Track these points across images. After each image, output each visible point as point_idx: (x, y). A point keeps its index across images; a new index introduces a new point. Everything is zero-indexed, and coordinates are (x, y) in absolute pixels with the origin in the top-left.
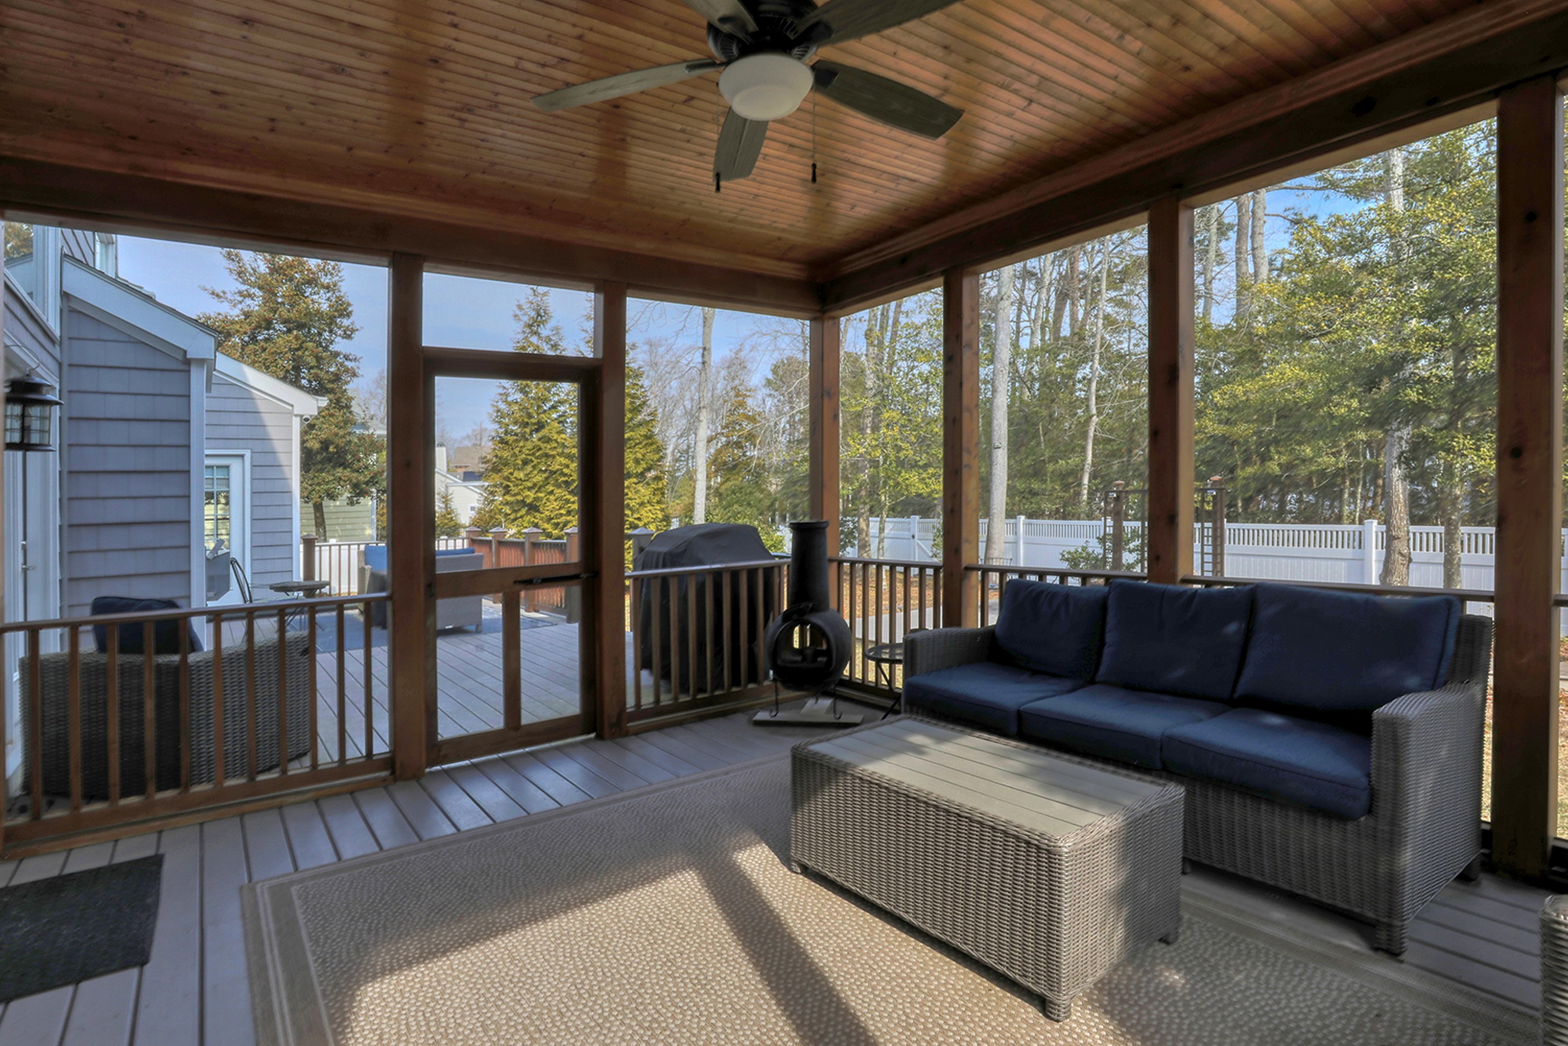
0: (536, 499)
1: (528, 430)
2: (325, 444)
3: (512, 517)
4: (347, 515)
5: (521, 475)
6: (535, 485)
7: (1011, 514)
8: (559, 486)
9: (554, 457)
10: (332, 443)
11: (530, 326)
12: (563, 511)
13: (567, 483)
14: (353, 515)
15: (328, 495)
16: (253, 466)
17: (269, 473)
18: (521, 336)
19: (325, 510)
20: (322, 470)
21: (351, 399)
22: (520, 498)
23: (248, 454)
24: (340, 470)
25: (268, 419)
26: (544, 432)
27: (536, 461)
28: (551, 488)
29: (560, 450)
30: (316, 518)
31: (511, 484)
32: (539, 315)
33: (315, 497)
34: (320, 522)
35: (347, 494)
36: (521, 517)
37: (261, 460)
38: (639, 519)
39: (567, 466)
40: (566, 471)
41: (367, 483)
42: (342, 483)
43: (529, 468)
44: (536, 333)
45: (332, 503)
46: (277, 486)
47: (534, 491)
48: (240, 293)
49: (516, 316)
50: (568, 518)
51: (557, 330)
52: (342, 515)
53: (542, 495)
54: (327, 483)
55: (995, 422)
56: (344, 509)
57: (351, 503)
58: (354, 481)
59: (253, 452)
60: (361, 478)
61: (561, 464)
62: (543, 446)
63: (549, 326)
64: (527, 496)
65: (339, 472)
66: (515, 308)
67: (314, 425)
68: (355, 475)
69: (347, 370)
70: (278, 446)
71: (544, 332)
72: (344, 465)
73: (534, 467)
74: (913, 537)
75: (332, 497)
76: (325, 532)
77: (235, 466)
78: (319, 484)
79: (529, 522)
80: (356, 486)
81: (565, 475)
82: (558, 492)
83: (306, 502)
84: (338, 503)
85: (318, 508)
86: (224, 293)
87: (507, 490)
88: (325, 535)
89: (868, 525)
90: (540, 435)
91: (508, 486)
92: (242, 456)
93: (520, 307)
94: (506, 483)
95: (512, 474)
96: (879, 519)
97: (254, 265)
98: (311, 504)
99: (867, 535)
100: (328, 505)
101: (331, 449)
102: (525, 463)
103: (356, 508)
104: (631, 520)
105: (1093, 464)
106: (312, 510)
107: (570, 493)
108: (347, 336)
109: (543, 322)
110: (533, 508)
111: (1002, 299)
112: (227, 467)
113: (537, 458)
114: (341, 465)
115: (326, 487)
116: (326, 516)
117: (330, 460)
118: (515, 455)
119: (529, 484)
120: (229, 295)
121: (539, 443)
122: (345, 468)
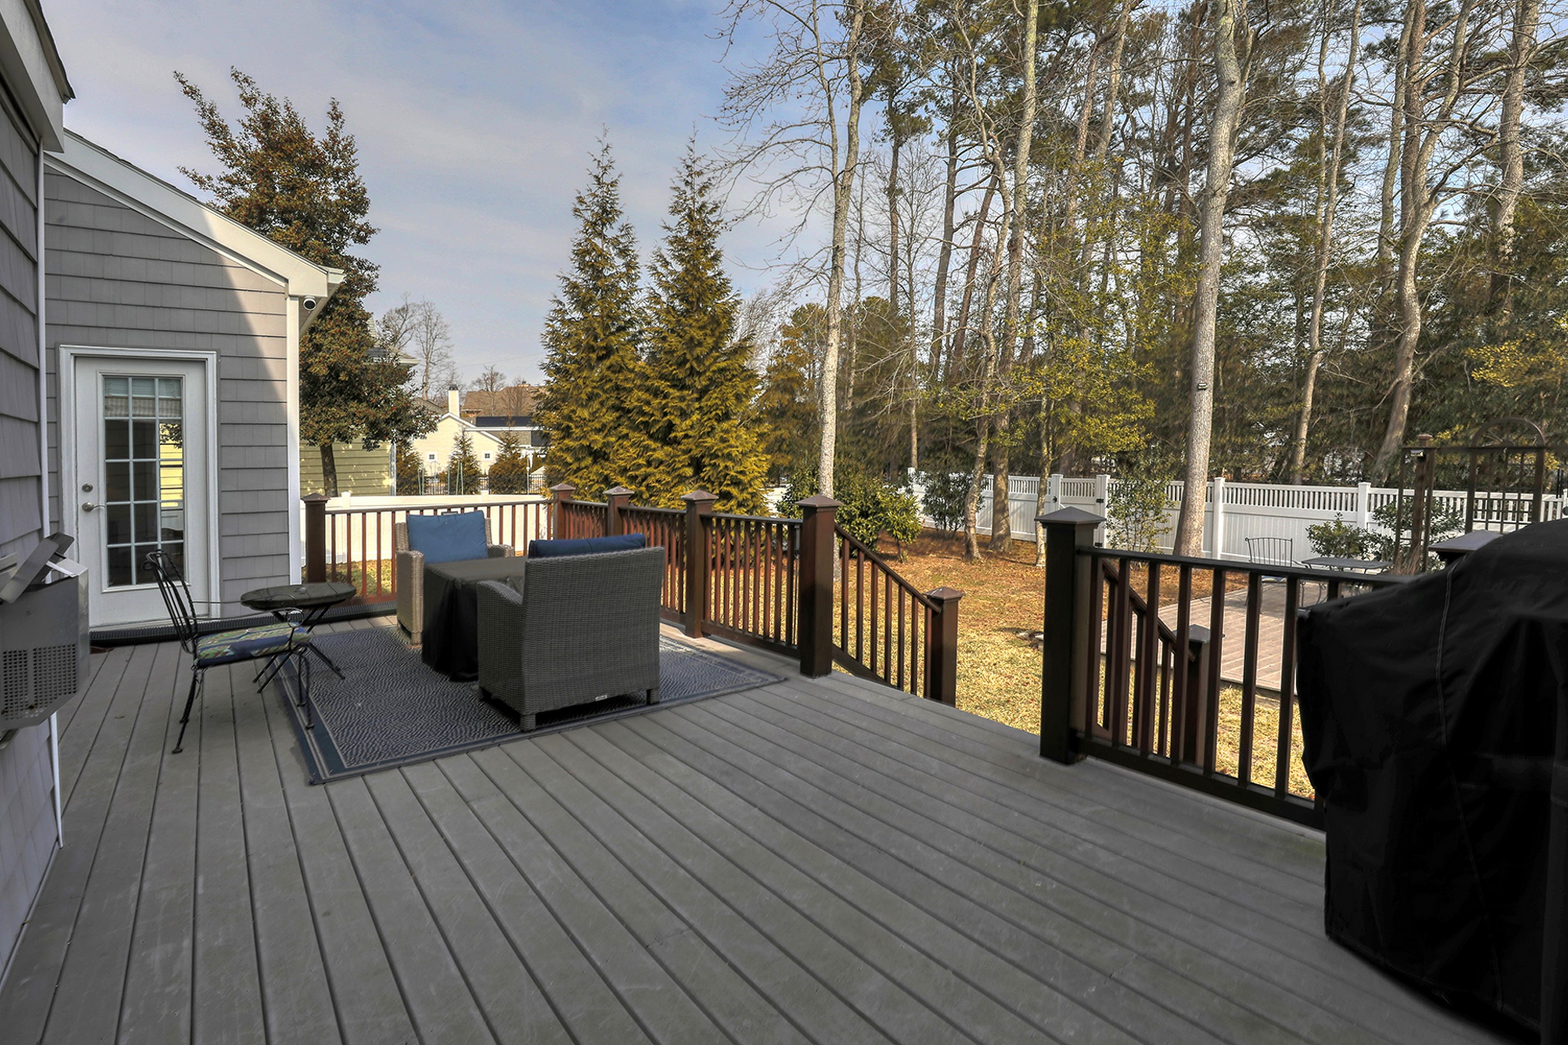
0: (606, 445)
1: (594, 356)
2: (334, 371)
3: (574, 467)
4: (362, 461)
5: (586, 414)
6: (604, 426)
7: (1213, 475)
8: (636, 428)
9: (631, 390)
10: (344, 369)
11: (594, 224)
12: (641, 461)
13: (646, 424)
14: (368, 461)
15: (339, 436)
16: (221, 379)
17: (248, 392)
18: (582, 236)
19: (335, 454)
20: (330, 404)
21: (367, 316)
22: (585, 443)
23: (212, 358)
24: (354, 404)
25: (248, 302)
26: (613, 359)
27: (604, 396)
28: (625, 431)
29: (638, 382)
30: (324, 464)
31: (571, 425)
32: (605, 211)
33: (323, 438)
34: (329, 469)
35: (362, 436)
36: (586, 467)
37: (235, 369)
38: (741, 472)
39: (648, 403)
40: (646, 408)
41: (387, 422)
42: (356, 420)
43: (596, 405)
44: (600, 235)
45: (343, 446)
46: (264, 414)
47: (602, 434)
48: (228, 180)
49: (576, 210)
50: (650, 470)
51: (626, 229)
52: (356, 461)
53: (613, 439)
54: (338, 420)
55: (1200, 356)
56: (358, 454)
57: (368, 447)
58: (371, 419)
59: (220, 356)
60: (381, 415)
61: (639, 400)
62: (613, 376)
63: (616, 225)
64: (594, 441)
65: (353, 406)
66: (576, 201)
67: (322, 345)
68: (373, 411)
69: (361, 279)
70: (266, 347)
71: (610, 232)
72: (359, 398)
73: (602, 404)
74: (1055, 500)
75: (345, 438)
76: (335, 482)
77: (192, 381)
78: (328, 421)
79: (597, 474)
80: (373, 425)
81: (644, 414)
82: (635, 436)
83: (311, 444)
84: (351, 446)
85: (327, 452)
86: (209, 178)
87: (567, 433)
88: (335, 486)
89: (1007, 485)
90: (607, 363)
91: (569, 427)
92: (203, 362)
93: (581, 201)
94: (566, 423)
95: (574, 412)
96: (1038, 479)
97: (245, 143)
98: (317, 448)
99: (1006, 497)
100: (340, 448)
101: (342, 377)
102: (591, 398)
103: (374, 453)
104: (732, 473)
105: (1314, 413)
106: (319, 455)
107: (651, 437)
108: (363, 240)
109: (611, 221)
110: (599, 456)
111: (1214, 195)
112: (179, 380)
113: (605, 392)
114: (353, 399)
115: (336, 425)
116: (336, 462)
117: (341, 392)
118: (577, 387)
119: (598, 426)
120: (215, 182)
121: (608, 373)
122: (360, 401)
